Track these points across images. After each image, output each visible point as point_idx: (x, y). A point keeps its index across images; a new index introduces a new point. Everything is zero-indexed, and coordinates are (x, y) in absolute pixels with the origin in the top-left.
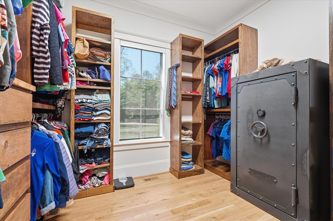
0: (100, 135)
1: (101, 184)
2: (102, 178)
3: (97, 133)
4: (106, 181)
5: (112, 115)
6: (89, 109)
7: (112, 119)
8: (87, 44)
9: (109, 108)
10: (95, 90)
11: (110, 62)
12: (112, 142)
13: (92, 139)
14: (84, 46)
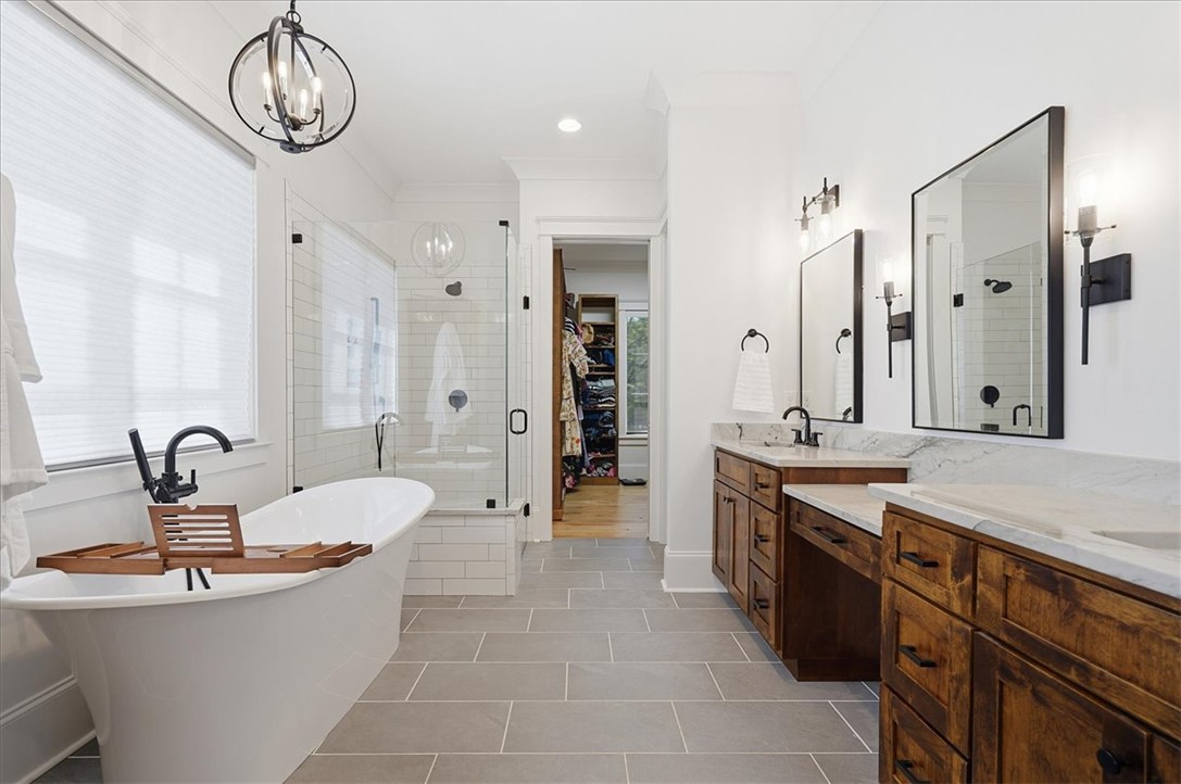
0: (605, 423)
1: (606, 475)
2: (608, 470)
3: (602, 421)
4: (611, 473)
5: (617, 402)
6: (594, 396)
7: (617, 407)
8: (592, 329)
9: (614, 392)
10: (599, 376)
11: (614, 344)
12: (617, 431)
13: (597, 427)
14: (590, 333)
